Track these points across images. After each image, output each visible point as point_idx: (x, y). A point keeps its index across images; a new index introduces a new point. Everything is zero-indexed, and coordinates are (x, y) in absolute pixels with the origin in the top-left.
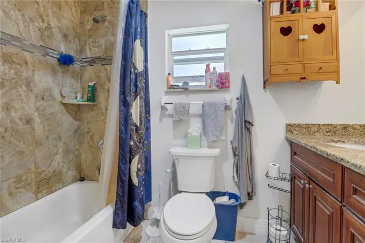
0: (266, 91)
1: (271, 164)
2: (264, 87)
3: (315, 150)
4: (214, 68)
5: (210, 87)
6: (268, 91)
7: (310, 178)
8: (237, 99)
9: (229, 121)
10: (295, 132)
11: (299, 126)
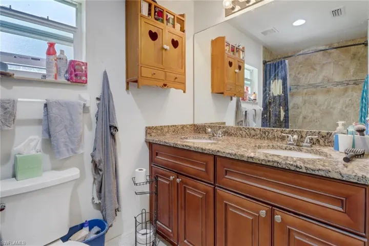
0: (128, 93)
1: (137, 170)
2: (127, 88)
3: (188, 148)
4: (62, 52)
5: (56, 78)
6: (130, 92)
7: (178, 173)
8: (98, 99)
9: (86, 128)
10: (153, 134)
11: (156, 128)
